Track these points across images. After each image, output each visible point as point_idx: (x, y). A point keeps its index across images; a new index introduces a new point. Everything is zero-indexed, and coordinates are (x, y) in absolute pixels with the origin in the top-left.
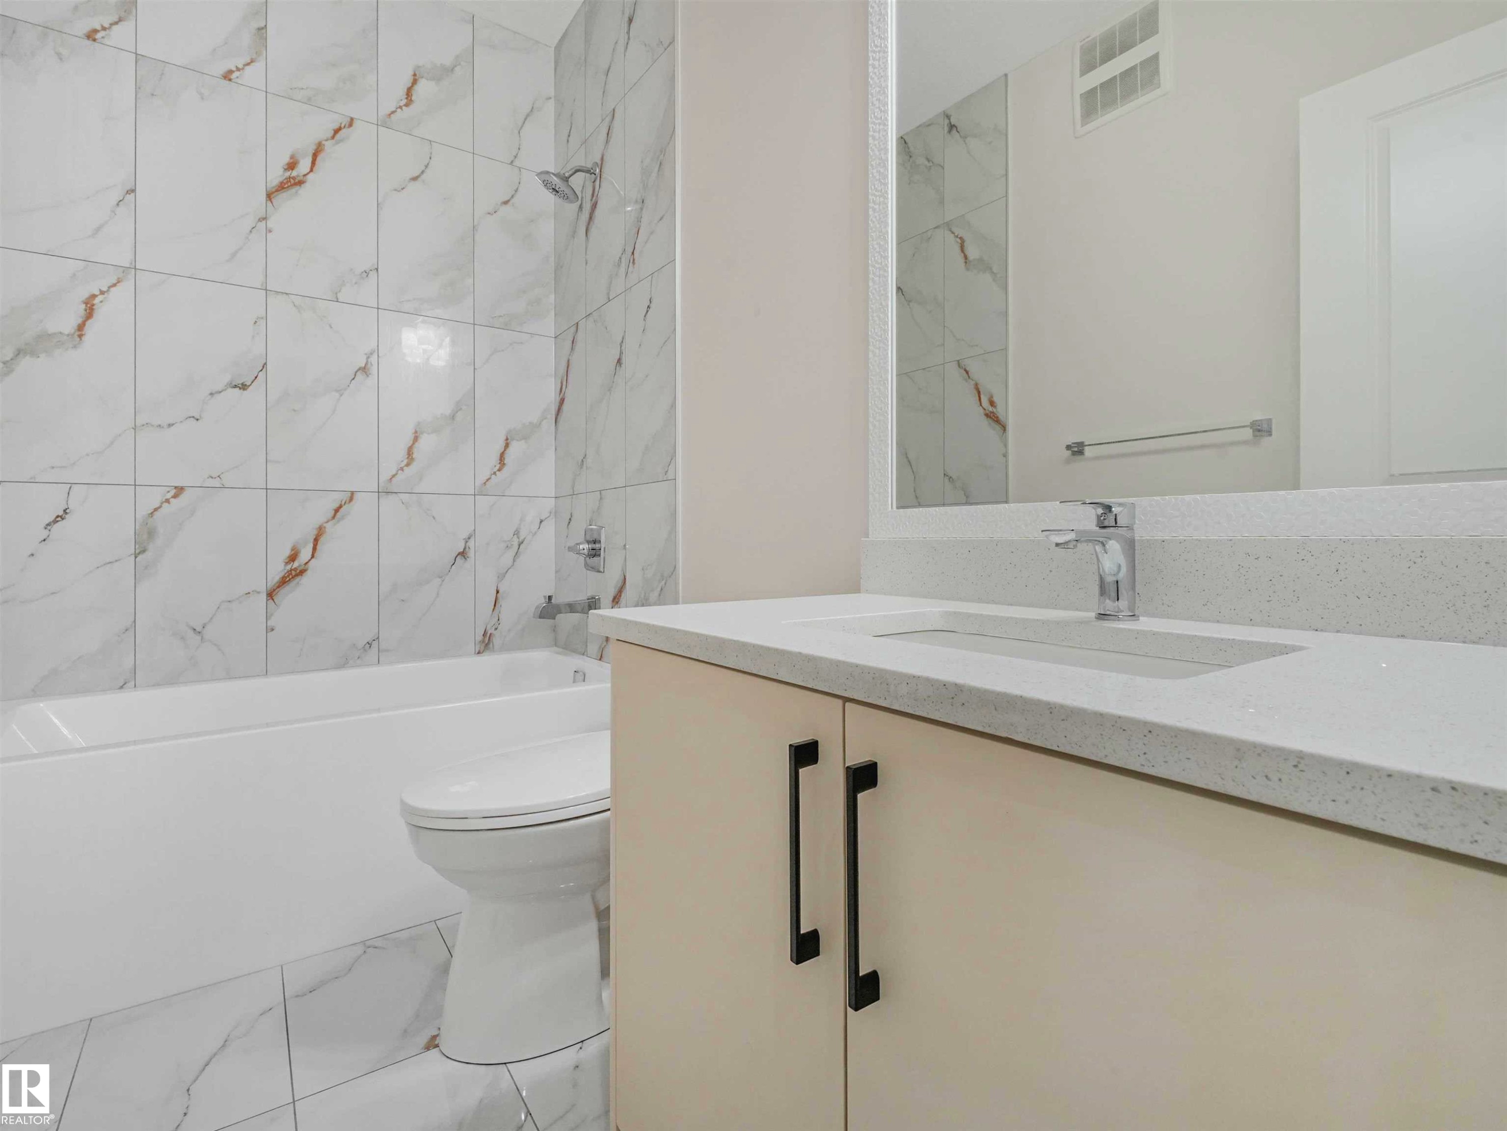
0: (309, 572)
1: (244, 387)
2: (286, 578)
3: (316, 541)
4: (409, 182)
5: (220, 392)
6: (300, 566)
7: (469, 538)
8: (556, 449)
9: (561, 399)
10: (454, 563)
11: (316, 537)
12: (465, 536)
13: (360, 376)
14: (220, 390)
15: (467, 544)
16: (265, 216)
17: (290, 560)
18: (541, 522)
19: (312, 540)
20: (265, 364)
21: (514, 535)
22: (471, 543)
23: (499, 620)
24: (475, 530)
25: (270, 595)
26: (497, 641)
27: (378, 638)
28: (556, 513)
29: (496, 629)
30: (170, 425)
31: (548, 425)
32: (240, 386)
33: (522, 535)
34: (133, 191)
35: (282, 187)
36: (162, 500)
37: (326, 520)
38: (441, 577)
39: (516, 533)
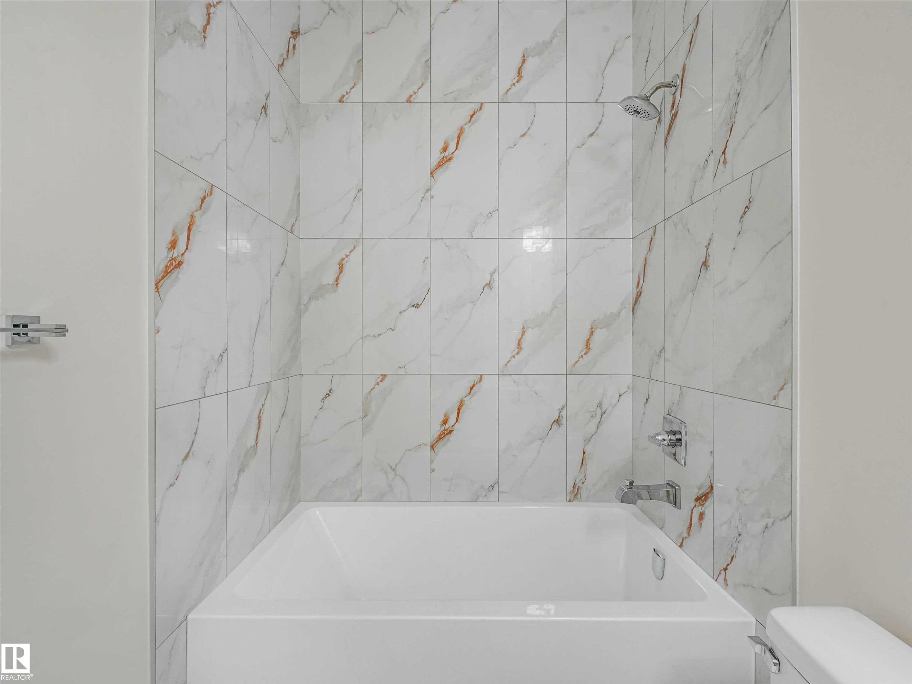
0: (454, 432)
1: (417, 306)
2: (441, 435)
3: (459, 410)
4: (520, 139)
5: (405, 311)
6: (449, 428)
7: (562, 409)
8: (633, 334)
9: (638, 292)
10: (551, 428)
11: (459, 408)
12: (560, 407)
13: (487, 290)
14: (405, 310)
15: (561, 414)
16: (429, 188)
17: (443, 423)
18: (620, 396)
19: (456, 409)
20: (430, 289)
21: (597, 407)
22: (564, 413)
23: (585, 476)
24: (566, 403)
25: (432, 447)
26: (584, 493)
27: (498, 482)
28: (633, 388)
29: (583, 483)
30: (379, 335)
31: (627, 313)
32: (416, 305)
33: (604, 407)
34: (361, 190)
35: (440, 165)
36: (375, 383)
37: (464, 396)
38: (541, 439)
39: (599, 405)
